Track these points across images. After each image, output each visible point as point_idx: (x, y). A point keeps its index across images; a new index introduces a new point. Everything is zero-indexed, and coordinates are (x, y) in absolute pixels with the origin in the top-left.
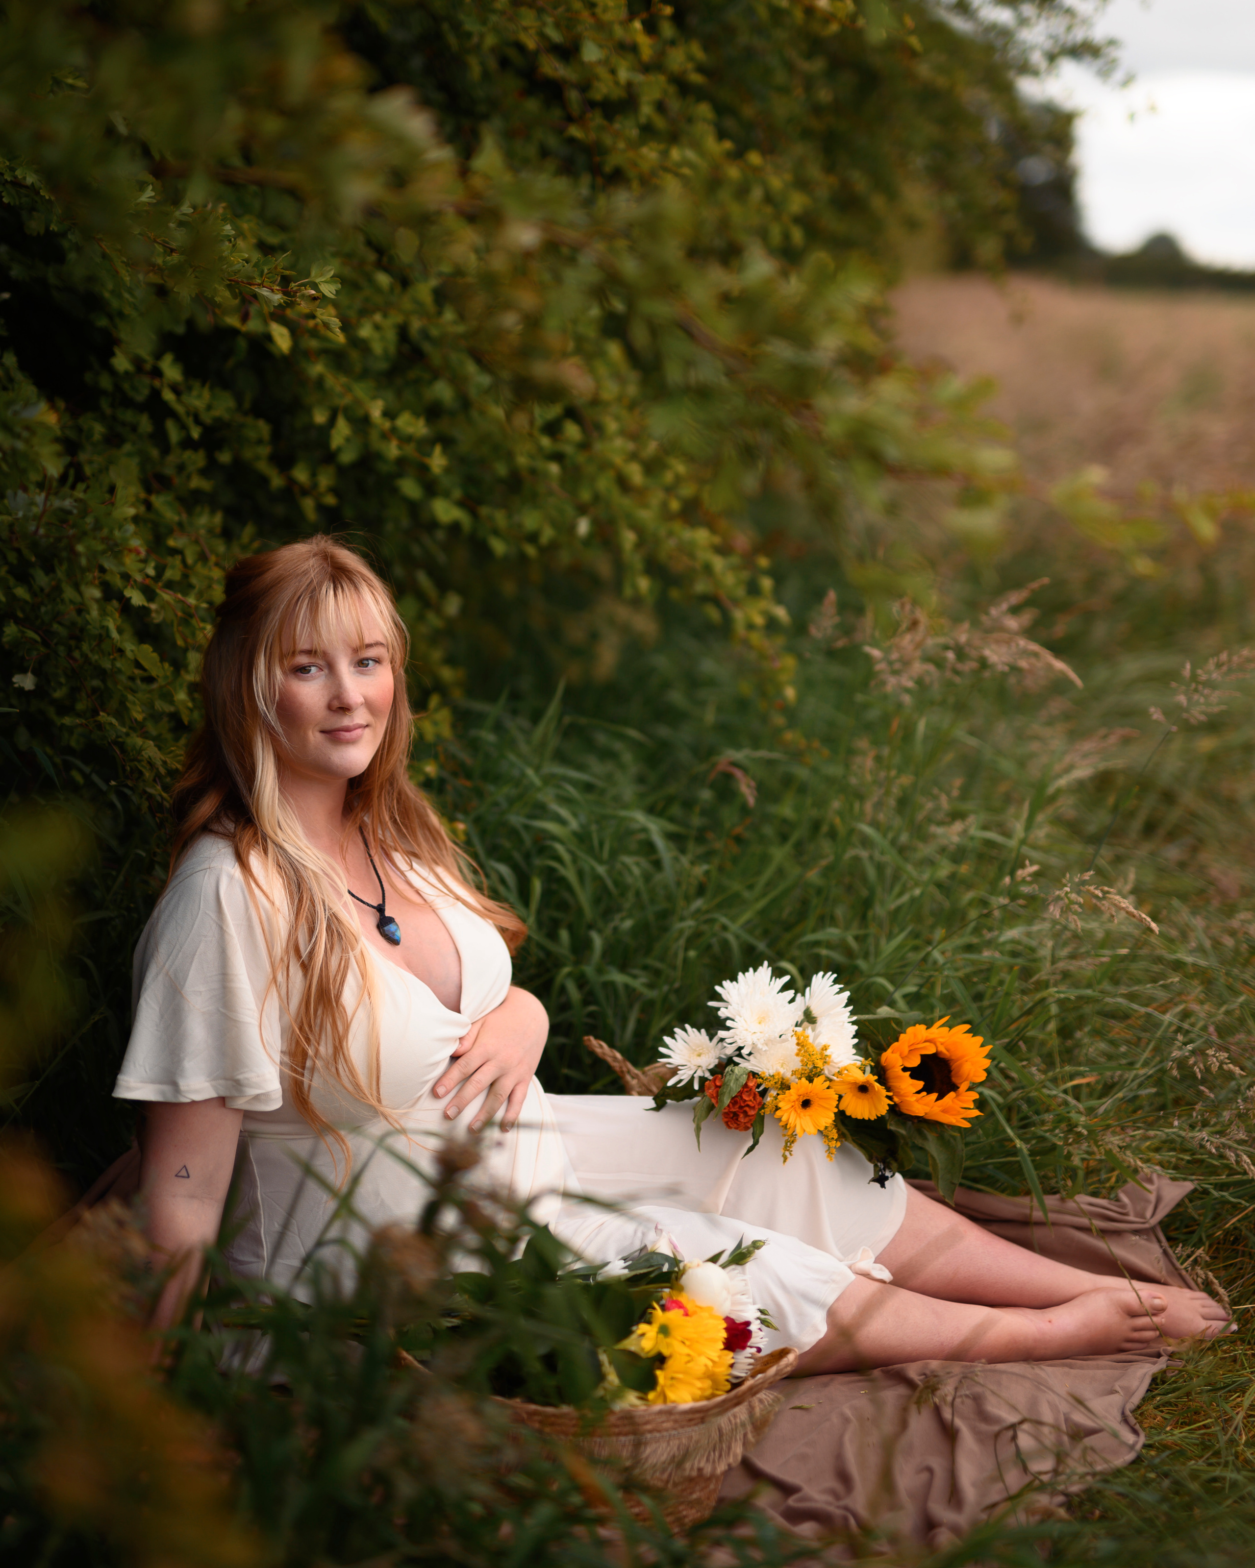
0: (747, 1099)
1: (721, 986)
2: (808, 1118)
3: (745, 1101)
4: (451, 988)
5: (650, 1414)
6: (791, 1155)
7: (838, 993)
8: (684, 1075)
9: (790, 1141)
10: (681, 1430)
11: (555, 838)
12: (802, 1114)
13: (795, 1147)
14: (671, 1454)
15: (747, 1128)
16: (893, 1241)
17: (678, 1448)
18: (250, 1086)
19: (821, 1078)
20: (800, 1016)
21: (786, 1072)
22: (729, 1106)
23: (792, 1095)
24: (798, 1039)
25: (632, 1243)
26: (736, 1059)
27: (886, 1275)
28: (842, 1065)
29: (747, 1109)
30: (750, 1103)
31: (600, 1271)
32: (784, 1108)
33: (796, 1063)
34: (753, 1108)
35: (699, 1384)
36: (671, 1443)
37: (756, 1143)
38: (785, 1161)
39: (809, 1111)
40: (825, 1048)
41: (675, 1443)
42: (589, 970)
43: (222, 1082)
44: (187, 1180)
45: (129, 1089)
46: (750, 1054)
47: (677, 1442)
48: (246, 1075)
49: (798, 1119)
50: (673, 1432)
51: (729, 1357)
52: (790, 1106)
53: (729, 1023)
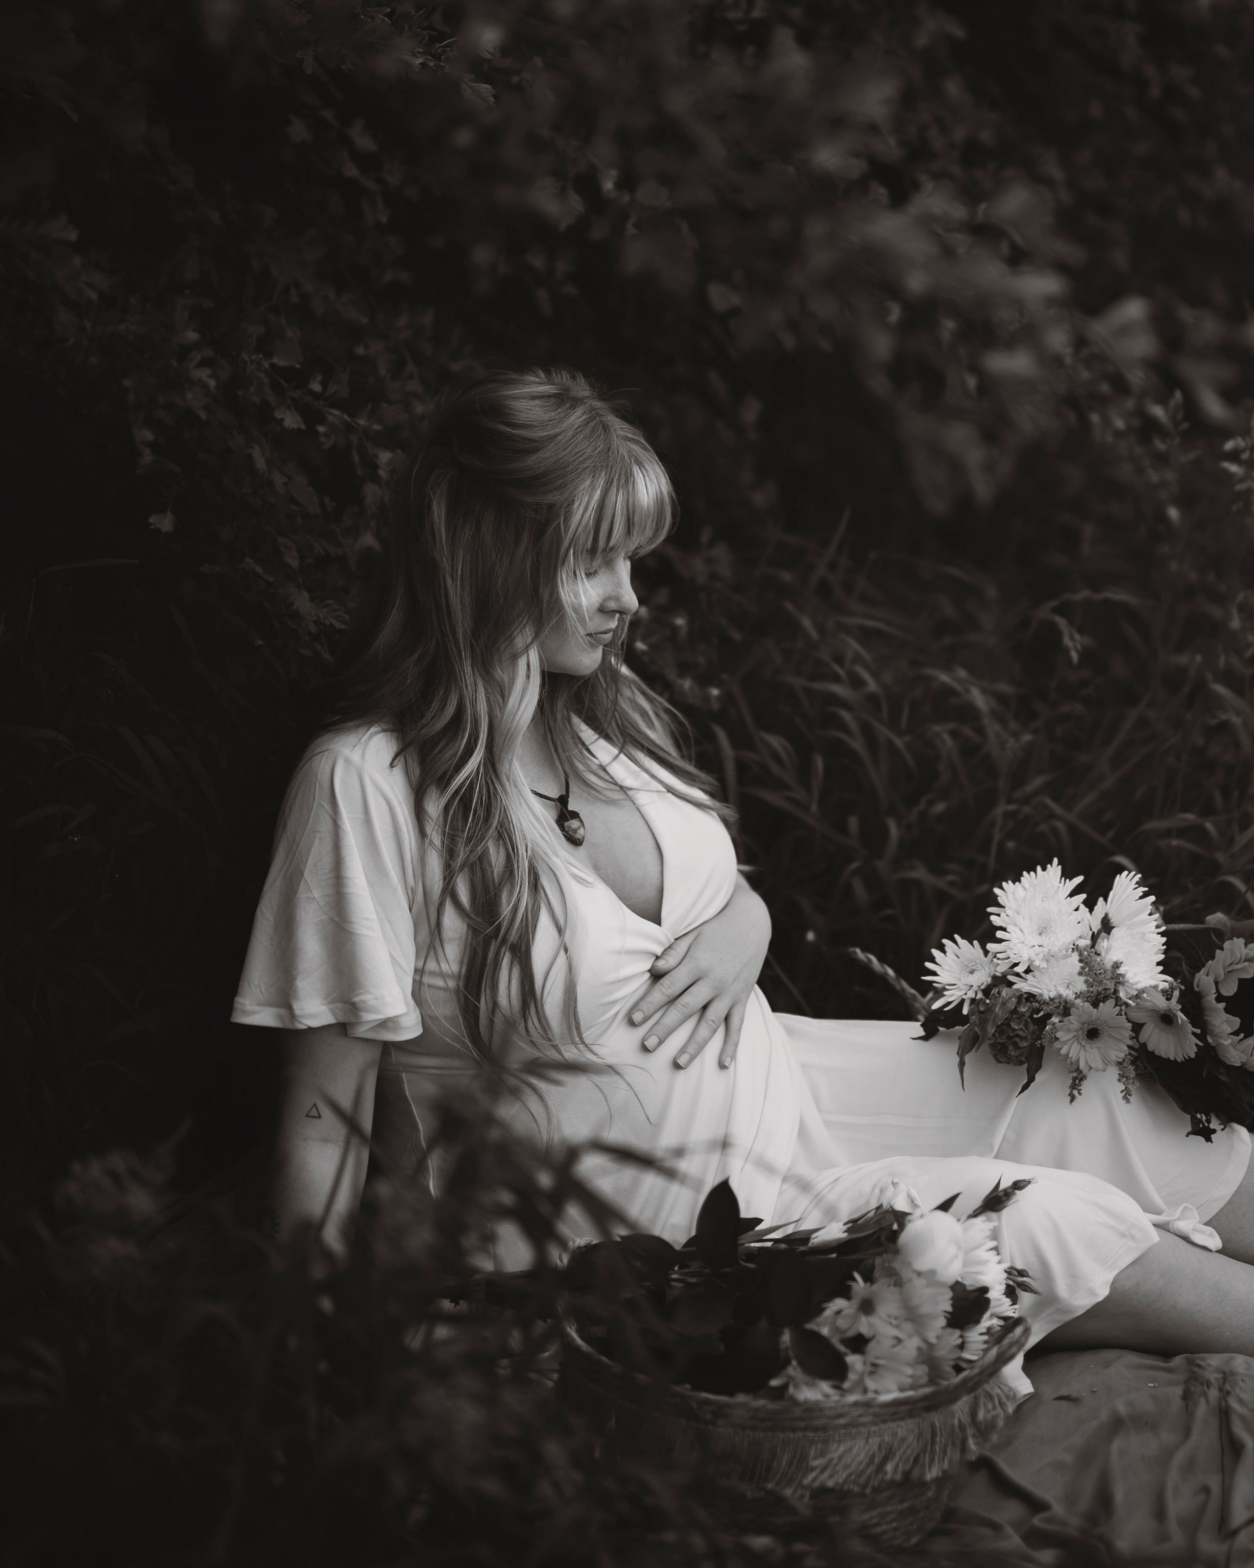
0: (1016, 1027)
1: (1002, 888)
2: (1096, 1051)
3: (1015, 1030)
4: (650, 893)
5: (843, 1406)
6: (1080, 1094)
7: (1141, 898)
8: (952, 996)
9: (1077, 1080)
10: (883, 1426)
11: (845, 704)
12: (1088, 1046)
13: (1085, 1086)
14: (870, 1453)
15: (1021, 1063)
16: (1230, 1202)
17: (880, 1447)
18: (367, 1011)
19: (1111, 1002)
20: (1097, 926)
21: (1068, 994)
22: (994, 1035)
23: (1073, 1021)
24: (1081, 954)
25: (867, 1202)
26: (1011, 978)
27: (1215, 1242)
28: (1140, 986)
29: (1017, 1039)
30: (1021, 1033)
31: (814, 1235)
32: (1062, 1039)
33: (1080, 985)
34: (1025, 1038)
35: (909, 1371)
36: (871, 1441)
37: (1031, 1080)
38: (1072, 1101)
39: (1097, 1043)
40: (1117, 965)
41: (875, 1441)
42: (881, 865)
43: (339, 1005)
44: (318, 1121)
45: (246, 1013)
46: (1028, 971)
47: (877, 1440)
48: (364, 997)
49: (1082, 1051)
50: (873, 1428)
51: (954, 1337)
52: (1070, 1036)
53: (999, 934)
